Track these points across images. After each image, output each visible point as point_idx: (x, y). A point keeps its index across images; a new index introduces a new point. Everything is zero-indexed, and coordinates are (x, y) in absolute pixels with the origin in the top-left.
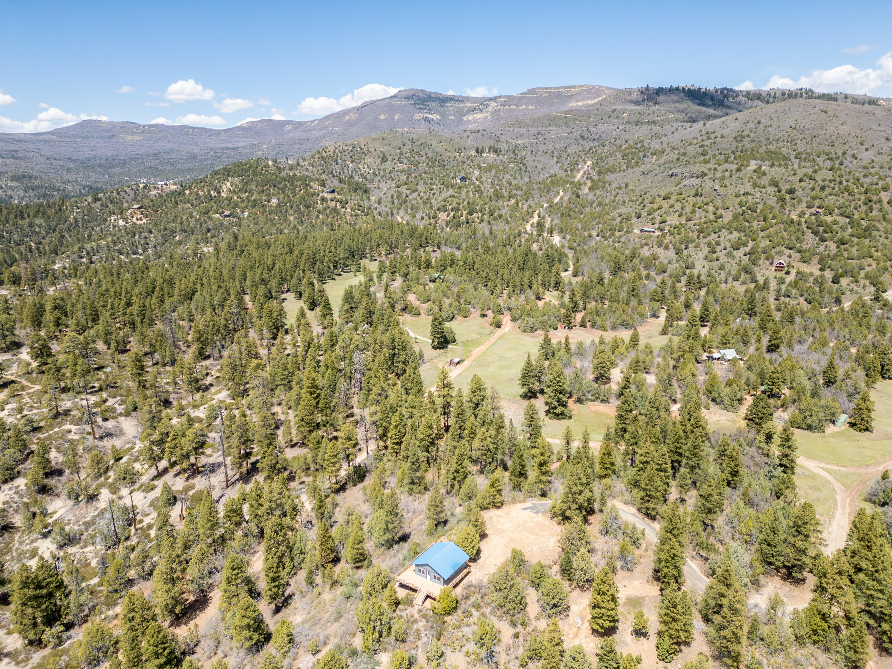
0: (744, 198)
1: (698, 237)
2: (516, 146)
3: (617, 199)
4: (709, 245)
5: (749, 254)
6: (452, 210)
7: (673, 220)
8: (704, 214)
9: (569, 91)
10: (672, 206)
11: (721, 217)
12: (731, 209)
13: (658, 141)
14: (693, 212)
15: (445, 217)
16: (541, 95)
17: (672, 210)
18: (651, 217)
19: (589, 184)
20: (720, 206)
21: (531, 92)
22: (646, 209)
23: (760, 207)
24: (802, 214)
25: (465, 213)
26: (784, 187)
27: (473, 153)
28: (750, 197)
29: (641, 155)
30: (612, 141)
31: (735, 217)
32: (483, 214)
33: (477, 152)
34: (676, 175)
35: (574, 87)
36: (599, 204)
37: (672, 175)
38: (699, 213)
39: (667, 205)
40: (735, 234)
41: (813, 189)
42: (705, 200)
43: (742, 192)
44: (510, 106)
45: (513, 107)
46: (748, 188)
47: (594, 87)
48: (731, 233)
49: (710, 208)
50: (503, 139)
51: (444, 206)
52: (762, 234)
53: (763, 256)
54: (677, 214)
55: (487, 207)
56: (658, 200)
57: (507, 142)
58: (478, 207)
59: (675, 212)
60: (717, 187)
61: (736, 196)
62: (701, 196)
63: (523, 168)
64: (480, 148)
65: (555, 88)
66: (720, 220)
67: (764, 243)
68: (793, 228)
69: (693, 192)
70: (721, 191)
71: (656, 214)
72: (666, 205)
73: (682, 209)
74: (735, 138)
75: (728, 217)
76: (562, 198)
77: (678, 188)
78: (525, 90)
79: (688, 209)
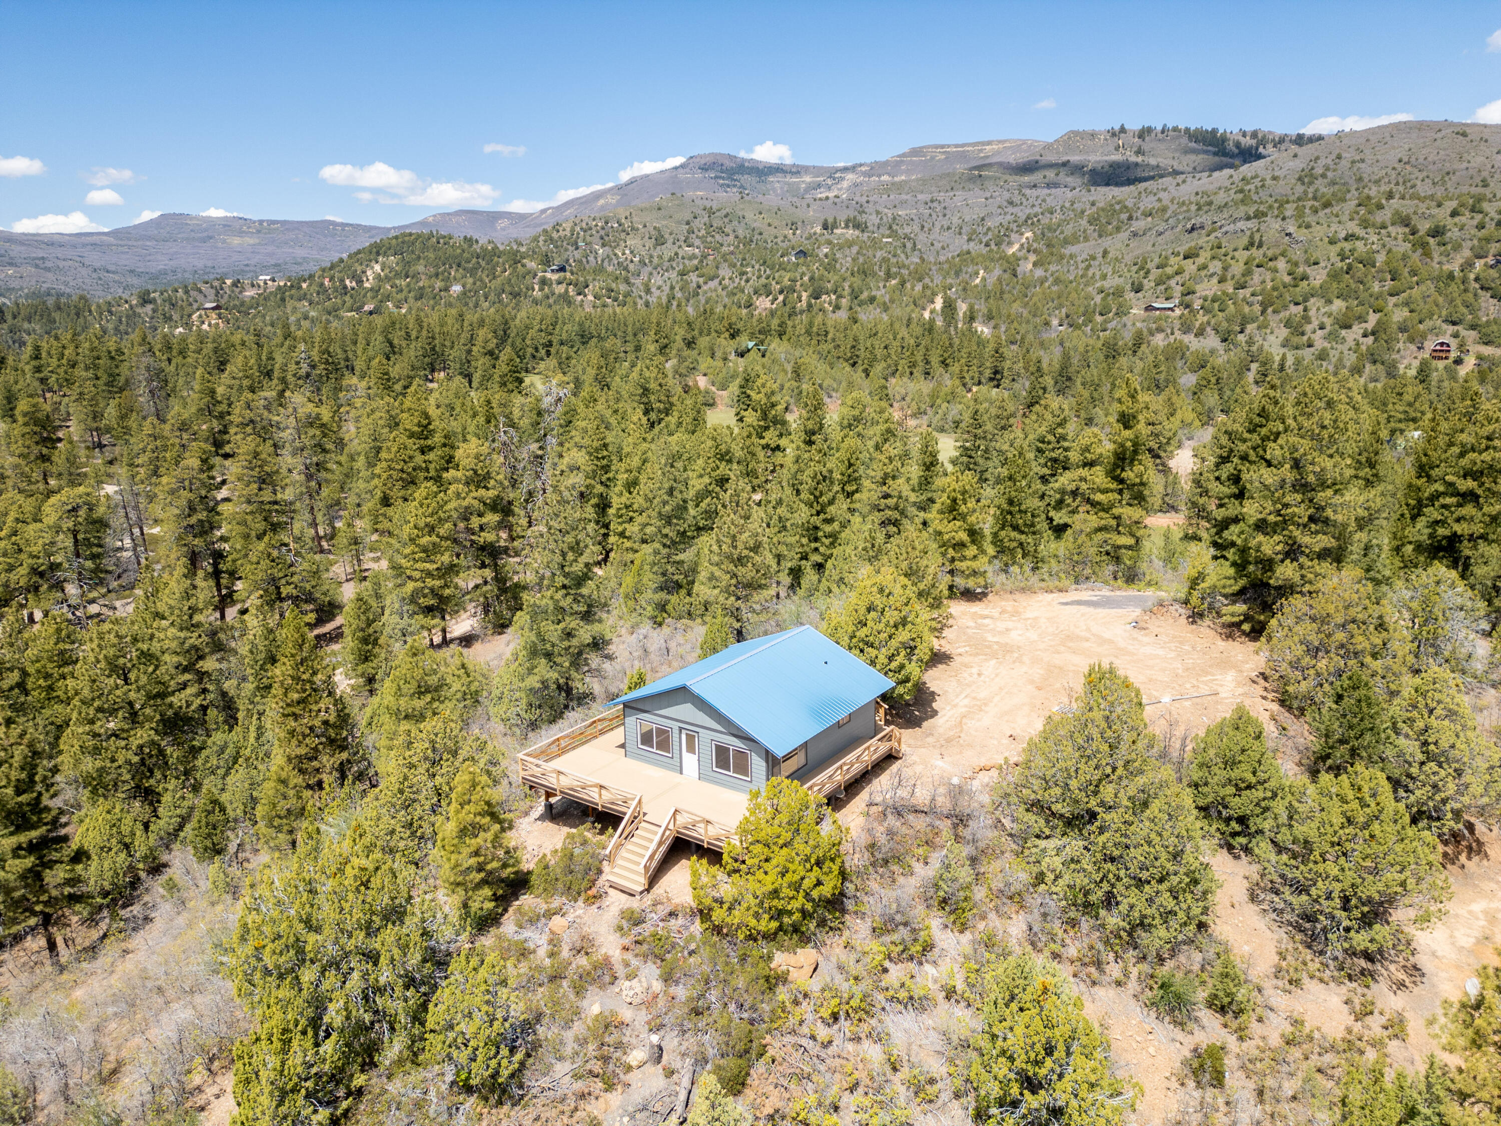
0: (1347, 246)
1: (1263, 312)
2: (894, 219)
3: (1090, 273)
4: (1288, 324)
5: (1373, 333)
6: (781, 292)
7: (1208, 288)
8: (1268, 276)
9: (981, 151)
10: (1204, 267)
11: (1304, 277)
12: (1322, 264)
13: (1152, 198)
14: (1248, 273)
15: (768, 305)
16: (933, 158)
17: (1203, 273)
18: (1162, 287)
19: (1033, 258)
20: (1301, 260)
21: (915, 152)
22: (1151, 277)
23: (1380, 259)
24: (1468, 265)
25: (805, 295)
26: (1424, 227)
27: (818, 229)
28: (1359, 244)
29: (1124, 216)
30: (1067, 205)
31: (1334, 276)
32: (840, 297)
33: (825, 227)
34: (1202, 227)
35: (989, 143)
36: (1057, 281)
37: (1193, 229)
38: (1257, 275)
39: (1194, 268)
40: (1338, 305)
41: (1481, 227)
42: (1270, 253)
43: (1343, 235)
44: (879, 176)
45: (885, 178)
46: (1353, 227)
47: (1024, 142)
48: (1329, 302)
49: (1281, 264)
50: (870, 208)
51: (765, 286)
52: (1392, 300)
53: (1402, 337)
54: (1215, 280)
55: (846, 285)
56: (1173, 260)
57: (878, 213)
58: (829, 286)
59: (1212, 275)
60: (1291, 229)
61: (1332, 242)
62: (1260, 246)
63: (909, 245)
64: (830, 220)
65: (956, 146)
66: (1305, 283)
67: (1399, 315)
68: (1453, 287)
69: (1245, 241)
70: (1301, 235)
71: (1173, 283)
72: (1190, 267)
73: (1225, 269)
74: (1300, 179)
75: (1318, 277)
76: (984, 279)
77: (1212, 237)
78: (906, 150)
79: (1237, 269)
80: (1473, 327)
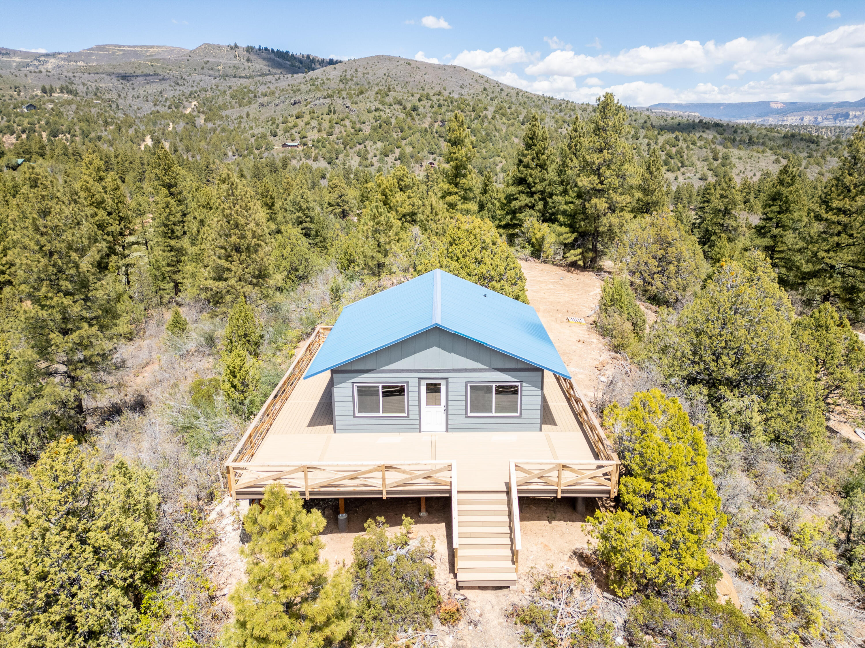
0: (377, 114)
1: (345, 148)
2: (97, 89)
3: (242, 126)
4: (359, 154)
5: (399, 159)
6: (23, 132)
7: (313, 135)
8: (342, 129)
9: (147, 51)
10: (308, 123)
11: (360, 130)
12: (367, 123)
13: (263, 86)
14: (332, 127)
15: (14, 141)
16: (114, 53)
17: (309, 126)
18: (289, 134)
19: (203, 117)
20: (357, 121)
21: (100, 48)
22: (280, 128)
23: (393, 121)
24: (431, 125)
25: (44, 135)
26: (409, 106)
27: (39, 93)
28: (382, 113)
29: (252, 95)
30: (214, 87)
31: (374, 129)
32: (73, 136)
33: (44, 91)
34: (300, 102)
35: (152, 47)
36: (223, 130)
37: (295, 103)
38: (337, 129)
39: (303, 124)
40: (380, 144)
41: (432, 107)
42: (341, 117)
43: (373, 108)
44: (76, 62)
45: (81, 63)
46: (377, 104)
47: (175, 49)
48: (375, 143)
49: (347, 122)
50: (77, 81)
51: (8, 127)
52: (404, 142)
53: (413, 160)
54: (316, 131)
55: (77, 128)
56: (290, 119)
57: (84, 84)
58: (64, 128)
59: (314, 128)
60: (349, 104)
61: (369, 112)
62: (335, 113)
63: (114, 106)
64: (48, 87)
65: (129, 47)
66: (361, 133)
67: (409, 150)
68: (428, 136)
69: (326, 110)
70: (353, 107)
71: (293, 131)
72: (301, 123)
73: (320, 124)
74: (341, 81)
75: (367, 130)
76: (174, 128)
77: (309, 106)
78: (93, 46)
79: (326, 125)
80: (440, 155)
